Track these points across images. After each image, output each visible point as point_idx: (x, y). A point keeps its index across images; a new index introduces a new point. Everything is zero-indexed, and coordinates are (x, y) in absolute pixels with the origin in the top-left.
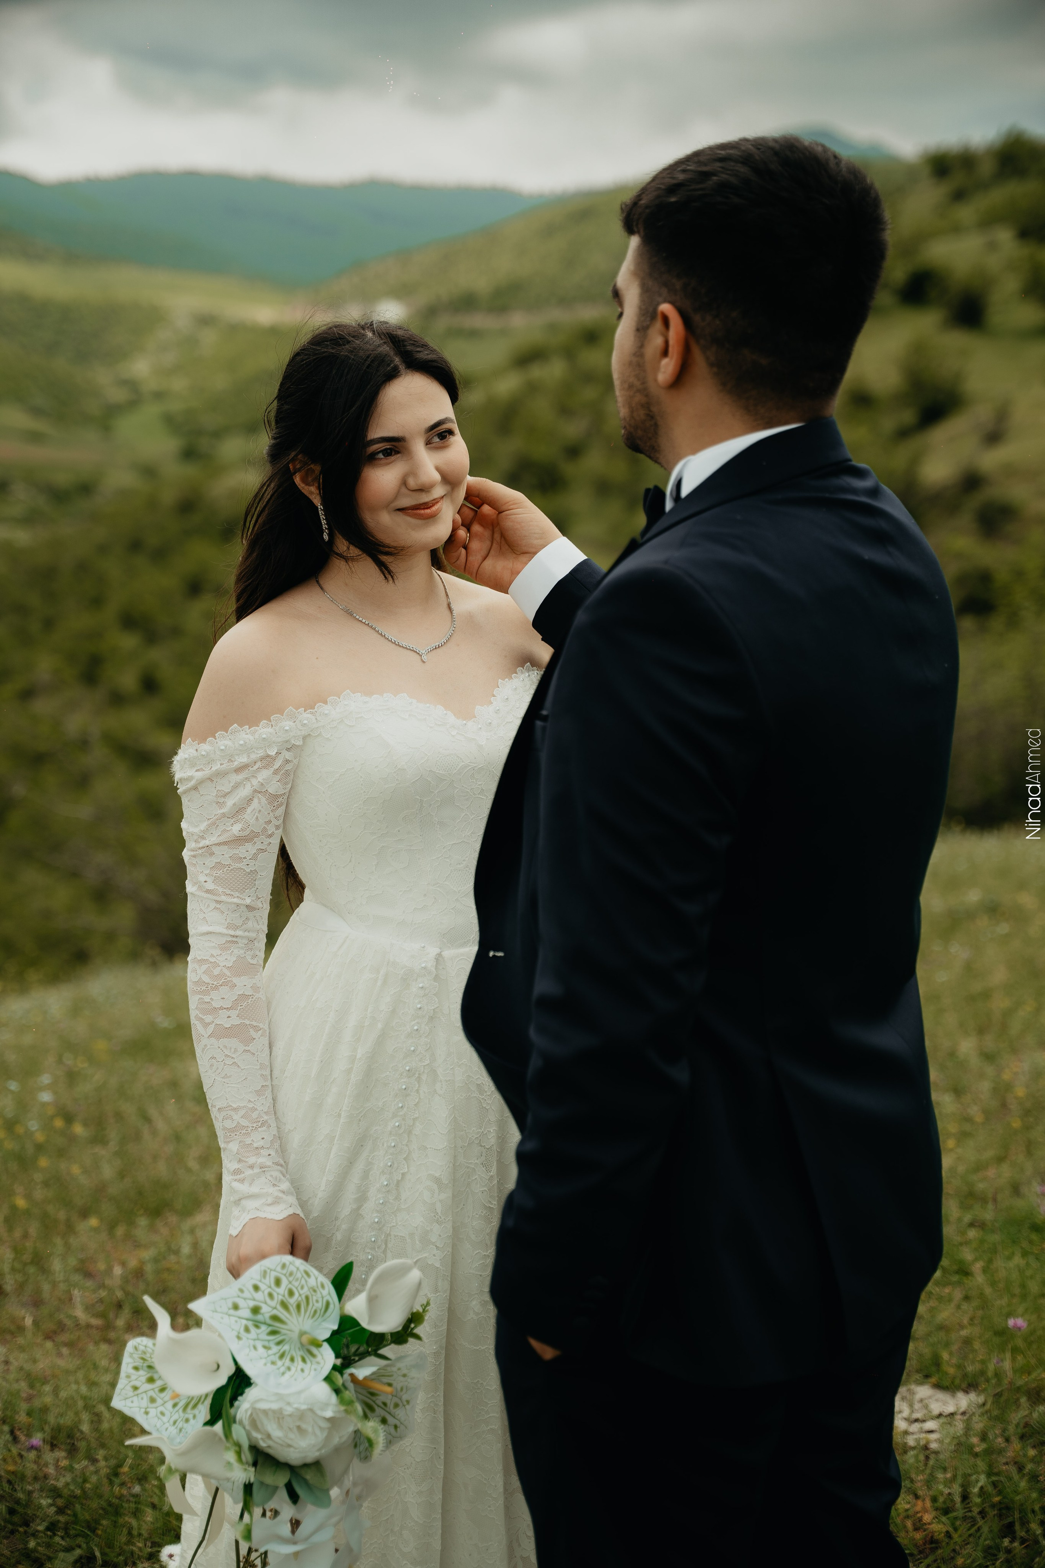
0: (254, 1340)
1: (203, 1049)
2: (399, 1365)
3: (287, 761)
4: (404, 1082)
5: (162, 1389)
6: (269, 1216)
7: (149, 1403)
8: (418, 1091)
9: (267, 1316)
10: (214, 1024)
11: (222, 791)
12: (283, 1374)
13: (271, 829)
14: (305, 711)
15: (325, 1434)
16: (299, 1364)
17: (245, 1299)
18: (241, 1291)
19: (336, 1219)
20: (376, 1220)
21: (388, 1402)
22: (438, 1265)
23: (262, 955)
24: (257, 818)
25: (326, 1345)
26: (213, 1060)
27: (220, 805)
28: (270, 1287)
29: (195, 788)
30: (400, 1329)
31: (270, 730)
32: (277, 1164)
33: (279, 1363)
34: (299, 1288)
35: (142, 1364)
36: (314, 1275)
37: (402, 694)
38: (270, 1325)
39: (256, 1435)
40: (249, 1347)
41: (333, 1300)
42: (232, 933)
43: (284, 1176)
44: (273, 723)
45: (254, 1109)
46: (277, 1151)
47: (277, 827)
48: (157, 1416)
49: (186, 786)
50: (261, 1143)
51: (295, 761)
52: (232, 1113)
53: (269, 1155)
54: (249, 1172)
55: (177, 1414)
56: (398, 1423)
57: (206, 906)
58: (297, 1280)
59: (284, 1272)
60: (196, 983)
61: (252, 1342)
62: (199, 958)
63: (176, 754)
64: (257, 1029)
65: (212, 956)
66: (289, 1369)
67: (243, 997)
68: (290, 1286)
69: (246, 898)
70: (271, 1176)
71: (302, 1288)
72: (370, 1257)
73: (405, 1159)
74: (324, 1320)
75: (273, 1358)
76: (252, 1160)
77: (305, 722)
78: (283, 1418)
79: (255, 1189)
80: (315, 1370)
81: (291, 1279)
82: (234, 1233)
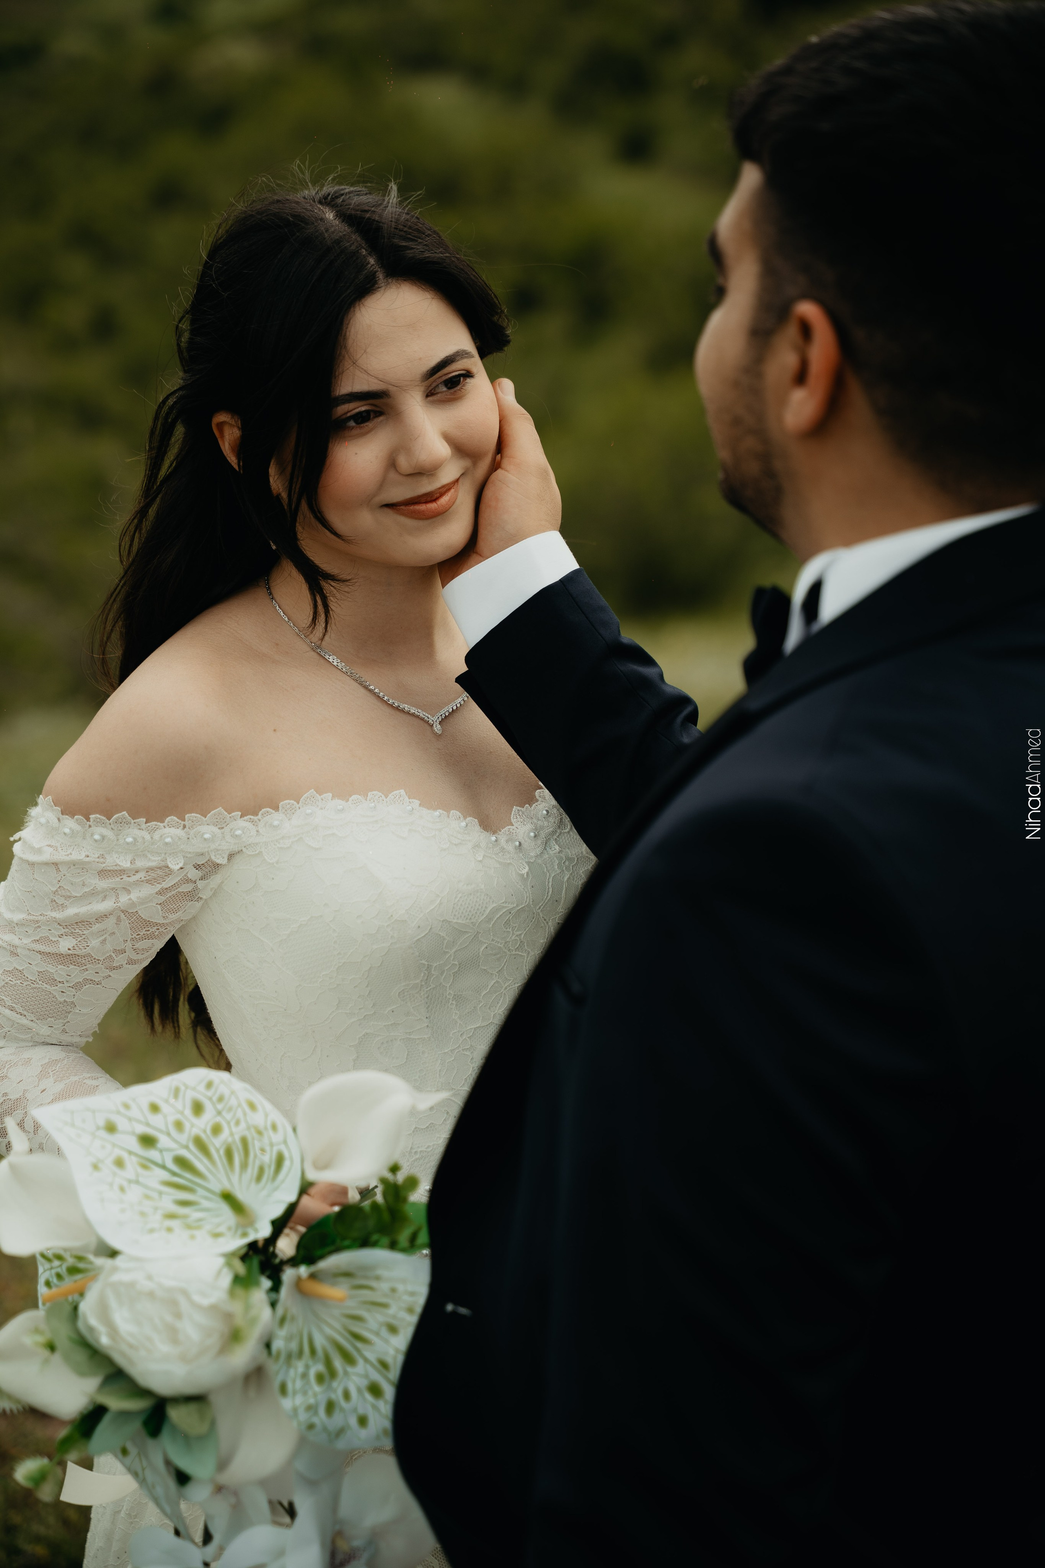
0: (129, 1181)
9: (168, 1155)
14: (242, 817)
17: (130, 1119)
28: (181, 1113)
31: (180, 832)
34: (232, 1124)
38: (171, 1172)
41: (290, 1155)
44: (186, 824)
58: (230, 1110)
59: (209, 1093)
68: (218, 1119)
71: (238, 1123)
74: (275, 1185)
77: (239, 832)
81: (220, 1107)
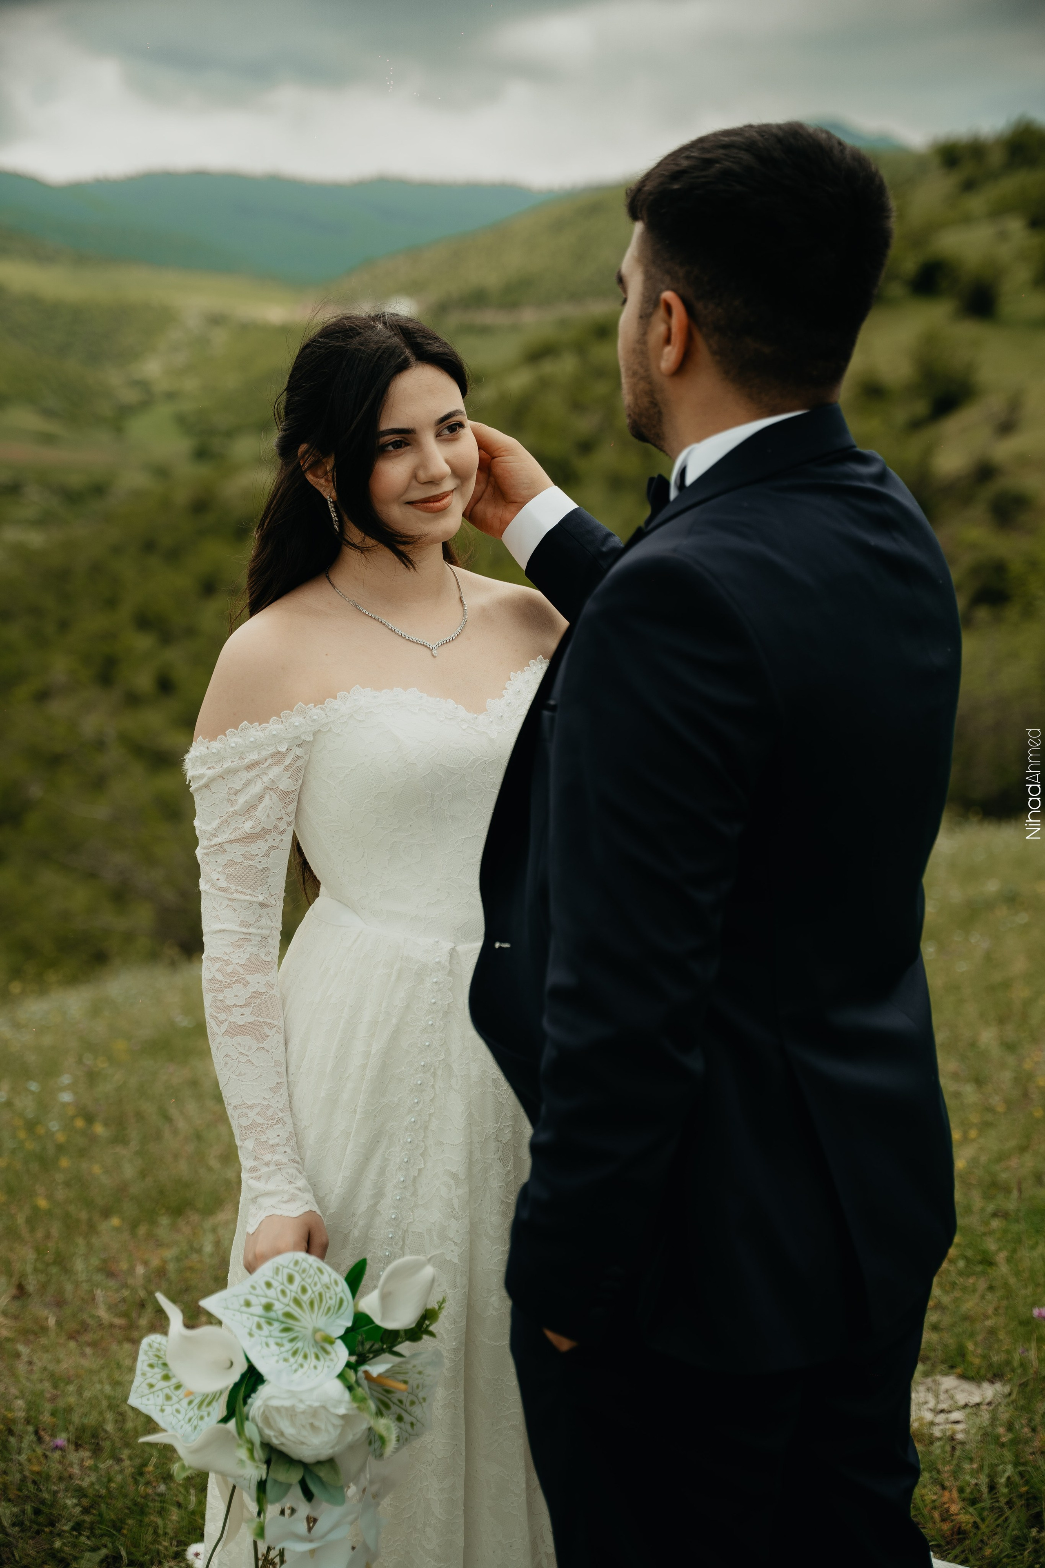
0: (267, 1337)
1: (218, 1047)
2: (415, 1362)
3: (298, 758)
4: (420, 1077)
5: (178, 1387)
6: (285, 1214)
7: (165, 1401)
8: (433, 1087)
9: (280, 1313)
10: (228, 1022)
11: (233, 789)
12: (296, 1371)
13: (283, 826)
14: (315, 706)
15: (338, 1431)
16: (312, 1360)
17: (257, 1296)
18: (253, 1288)
19: (354, 1215)
20: (393, 1216)
21: (404, 1399)
22: (456, 1261)
23: (276, 952)
24: (268, 815)
25: (339, 1342)
26: (227, 1058)
27: (232, 802)
28: (283, 1284)
29: (207, 786)
30: (413, 1325)
31: (280, 726)
32: (294, 1161)
33: (292, 1360)
34: (312, 1285)
35: (156, 1362)
36: (328, 1272)
37: (412, 689)
38: (282, 1322)
39: (268, 1432)
40: (261, 1344)
41: (346, 1296)
42: (245, 930)
43: (301, 1173)
44: (283, 719)
45: (269, 1107)
46: (293, 1148)
47: (289, 824)
48: (172, 1413)
49: (198, 784)
50: (277, 1140)
51: (306, 757)
52: (247, 1111)
53: (285, 1152)
54: (265, 1169)
55: (192, 1411)
56: (414, 1421)
57: (219, 904)
58: (310, 1276)
59: (297, 1268)
60: (210, 981)
61: (264, 1339)
62: (212, 956)
63: (187, 751)
64: (271, 1026)
65: (225, 953)
66: (302, 1366)
67: (257, 994)
68: (303, 1283)
69: (259, 895)
70: (287, 1173)
71: (315, 1284)
72: (387, 1254)
73: (422, 1155)
74: (338, 1318)
75: (285, 1355)
76: (267, 1157)
77: (315, 717)
78: (296, 1415)
79: (271, 1187)
80: (328, 1367)
81: (304, 1276)
82: (251, 1232)
